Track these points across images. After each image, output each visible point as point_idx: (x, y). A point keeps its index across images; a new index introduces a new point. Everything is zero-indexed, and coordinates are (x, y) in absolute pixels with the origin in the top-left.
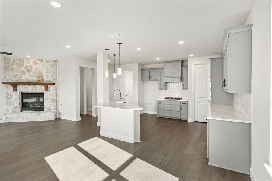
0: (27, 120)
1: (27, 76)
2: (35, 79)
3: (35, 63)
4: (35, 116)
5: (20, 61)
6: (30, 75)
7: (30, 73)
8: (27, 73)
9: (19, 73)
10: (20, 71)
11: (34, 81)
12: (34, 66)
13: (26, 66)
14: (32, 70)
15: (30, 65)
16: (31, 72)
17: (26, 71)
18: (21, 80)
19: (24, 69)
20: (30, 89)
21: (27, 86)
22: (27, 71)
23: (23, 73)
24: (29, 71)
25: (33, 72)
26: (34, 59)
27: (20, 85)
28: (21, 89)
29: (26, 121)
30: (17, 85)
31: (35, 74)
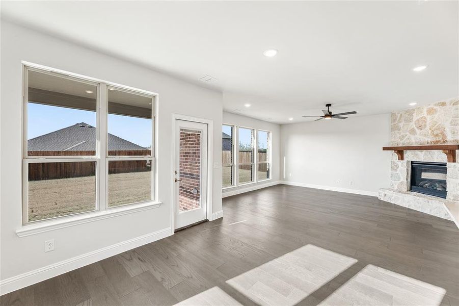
0: (409, 206)
1: (418, 136)
2: (429, 140)
3: (431, 111)
4: (421, 203)
5: (409, 115)
6: (422, 135)
7: (422, 131)
8: (418, 131)
9: (407, 133)
10: (409, 129)
11: (428, 143)
12: (429, 117)
13: (416, 121)
14: (425, 125)
15: (422, 118)
16: (425, 128)
17: (416, 128)
18: (409, 143)
19: (414, 126)
20: (422, 157)
21: (418, 152)
22: (418, 128)
23: (413, 132)
24: (420, 127)
25: (428, 128)
26: (430, 105)
27: (408, 151)
28: (410, 156)
29: (407, 207)
30: (404, 151)
31: (430, 132)
